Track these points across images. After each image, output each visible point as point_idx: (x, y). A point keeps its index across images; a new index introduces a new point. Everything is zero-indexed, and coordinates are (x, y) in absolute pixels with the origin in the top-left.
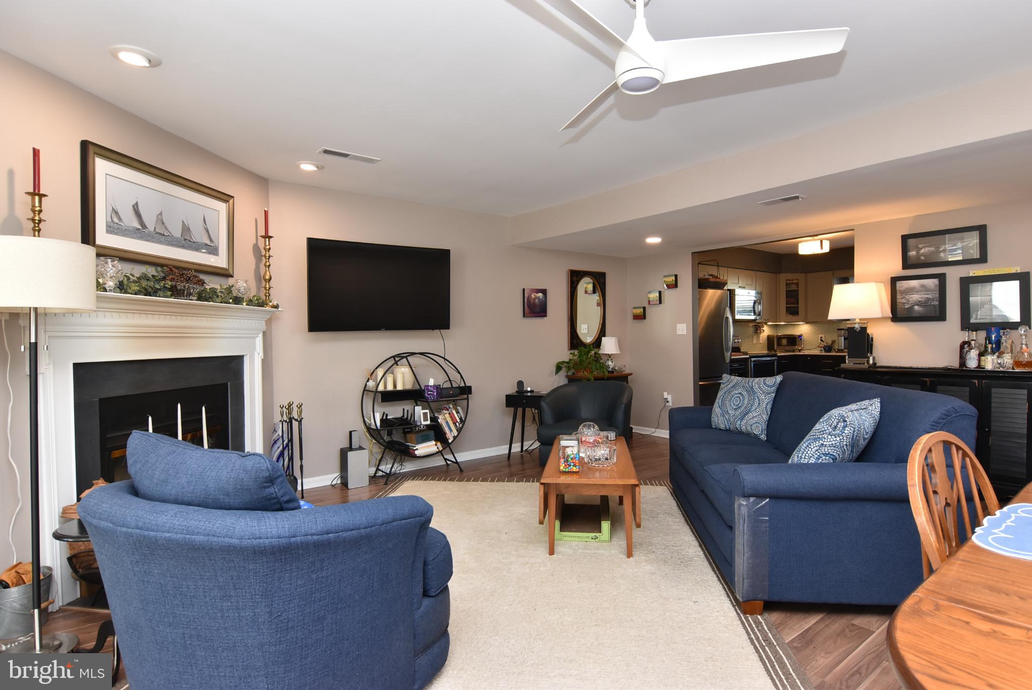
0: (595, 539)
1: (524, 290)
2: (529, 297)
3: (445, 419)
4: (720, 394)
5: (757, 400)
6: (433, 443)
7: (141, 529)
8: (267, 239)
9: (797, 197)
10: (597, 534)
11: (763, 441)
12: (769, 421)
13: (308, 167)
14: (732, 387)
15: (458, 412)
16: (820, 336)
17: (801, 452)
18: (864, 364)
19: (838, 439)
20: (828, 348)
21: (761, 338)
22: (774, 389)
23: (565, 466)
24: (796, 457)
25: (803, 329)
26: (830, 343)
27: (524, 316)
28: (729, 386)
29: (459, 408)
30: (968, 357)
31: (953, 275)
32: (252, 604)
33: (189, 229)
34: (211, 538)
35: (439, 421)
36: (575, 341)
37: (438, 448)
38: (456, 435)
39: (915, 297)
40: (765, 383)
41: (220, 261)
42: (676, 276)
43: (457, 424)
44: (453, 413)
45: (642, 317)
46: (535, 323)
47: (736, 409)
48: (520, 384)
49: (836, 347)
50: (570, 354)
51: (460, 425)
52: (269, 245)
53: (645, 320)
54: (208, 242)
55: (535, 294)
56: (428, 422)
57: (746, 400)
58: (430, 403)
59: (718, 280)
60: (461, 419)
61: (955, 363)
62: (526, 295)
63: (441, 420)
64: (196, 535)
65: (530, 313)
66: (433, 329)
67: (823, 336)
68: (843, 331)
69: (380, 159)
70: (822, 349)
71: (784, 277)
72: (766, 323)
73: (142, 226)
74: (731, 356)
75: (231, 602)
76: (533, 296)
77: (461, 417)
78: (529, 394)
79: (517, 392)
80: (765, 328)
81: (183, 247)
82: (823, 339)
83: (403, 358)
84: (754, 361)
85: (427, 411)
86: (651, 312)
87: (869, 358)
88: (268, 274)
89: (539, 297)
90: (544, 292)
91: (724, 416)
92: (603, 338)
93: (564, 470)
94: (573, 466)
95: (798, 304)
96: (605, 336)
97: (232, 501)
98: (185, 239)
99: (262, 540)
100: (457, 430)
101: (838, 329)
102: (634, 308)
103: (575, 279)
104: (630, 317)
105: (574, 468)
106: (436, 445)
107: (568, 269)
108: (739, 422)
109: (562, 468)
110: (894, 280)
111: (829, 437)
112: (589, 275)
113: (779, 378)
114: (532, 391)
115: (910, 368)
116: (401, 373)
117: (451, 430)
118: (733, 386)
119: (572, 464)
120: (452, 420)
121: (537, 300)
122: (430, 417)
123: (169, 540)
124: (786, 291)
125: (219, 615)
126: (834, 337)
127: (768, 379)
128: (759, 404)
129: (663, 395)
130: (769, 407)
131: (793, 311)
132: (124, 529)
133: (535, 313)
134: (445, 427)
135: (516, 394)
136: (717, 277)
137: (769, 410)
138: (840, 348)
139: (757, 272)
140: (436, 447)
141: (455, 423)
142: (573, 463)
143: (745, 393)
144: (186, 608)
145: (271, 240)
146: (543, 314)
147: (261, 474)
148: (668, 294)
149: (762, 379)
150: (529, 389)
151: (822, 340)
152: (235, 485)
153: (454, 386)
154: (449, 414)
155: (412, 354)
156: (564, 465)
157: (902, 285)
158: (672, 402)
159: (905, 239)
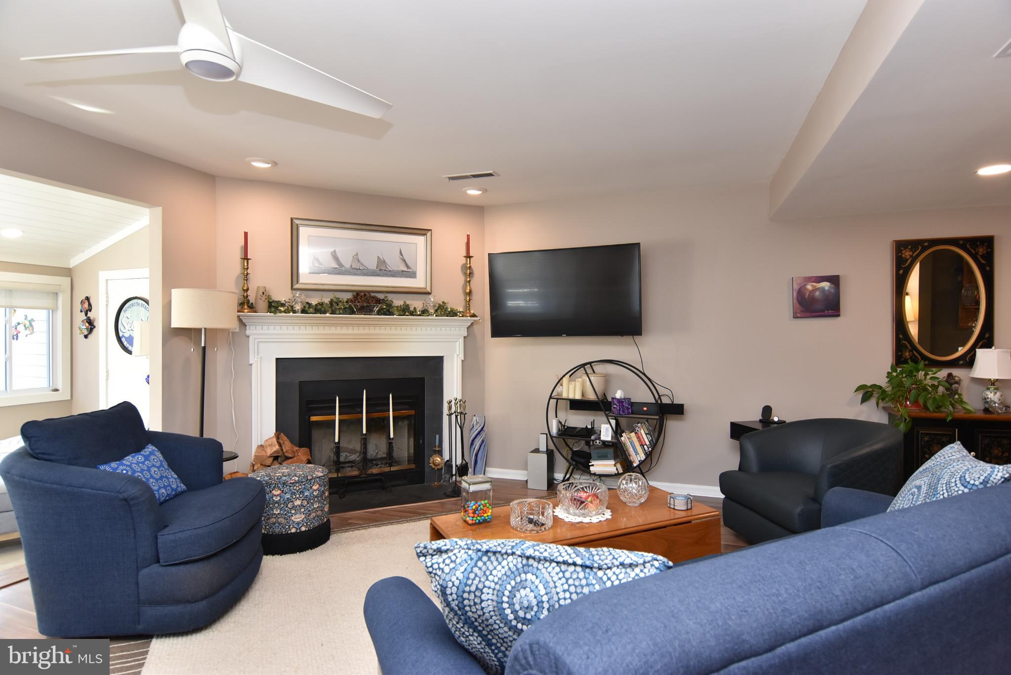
1: (793, 279)
2: (802, 288)
3: (631, 440)
6: (613, 462)
8: (468, 259)
15: (647, 433)
27: (795, 317)
29: (648, 428)
33: (384, 261)
35: (622, 439)
36: (908, 354)
37: (617, 469)
38: (642, 459)
41: (418, 282)
43: (645, 447)
44: (640, 433)
48: (767, 411)
51: (648, 449)
52: (470, 264)
54: (406, 269)
55: (814, 284)
56: (610, 439)
60: (651, 442)
62: (797, 287)
63: (625, 440)
65: (807, 312)
73: (339, 265)
76: (807, 288)
78: (775, 425)
79: (761, 421)
81: (378, 275)
88: (468, 288)
89: (823, 288)
90: (835, 280)
92: (979, 350)
98: (380, 270)
100: (645, 454)
106: (615, 465)
107: (891, 241)
117: (637, 453)
120: (639, 440)
121: (817, 293)
134: (628, 447)
140: (615, 468)
141: (642, 445)
145: (471, 259)
146: (831, 312)
154: (636, 434)
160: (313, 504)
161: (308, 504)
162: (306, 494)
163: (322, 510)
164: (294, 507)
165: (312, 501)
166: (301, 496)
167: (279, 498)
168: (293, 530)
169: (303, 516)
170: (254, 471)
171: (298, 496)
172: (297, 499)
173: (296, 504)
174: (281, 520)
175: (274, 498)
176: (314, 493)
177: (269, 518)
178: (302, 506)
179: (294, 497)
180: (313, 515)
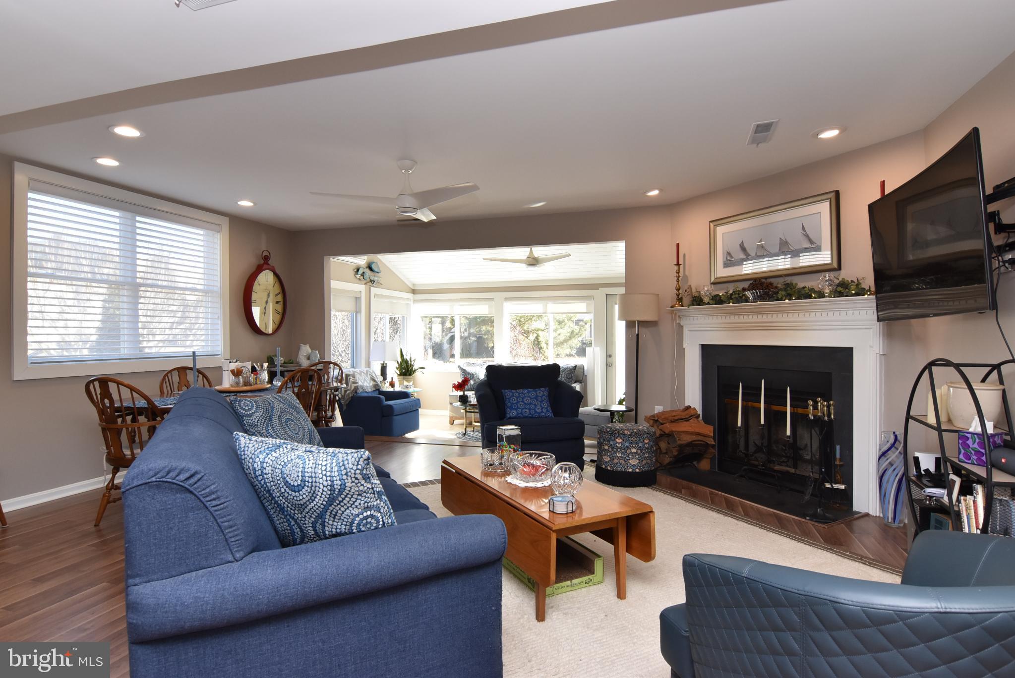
160: (644, 454)
161: (641, 452)
162: (640, 445)
163: (650, 460)
164: (631, 453)
165: (644, 451)
166: (636, 446)
167: (620, 445)
168: (630, 470)
169: (638, 461)
170: (612, 422)
171: (634, 445)
172: (633, 447)
173: (632, 451)
174: (622, 461)
175: (617, 445)
176: (646, 446)
177: (613, 459)
178: (637, 453)
179: (631, 446)
180: (644, 462)
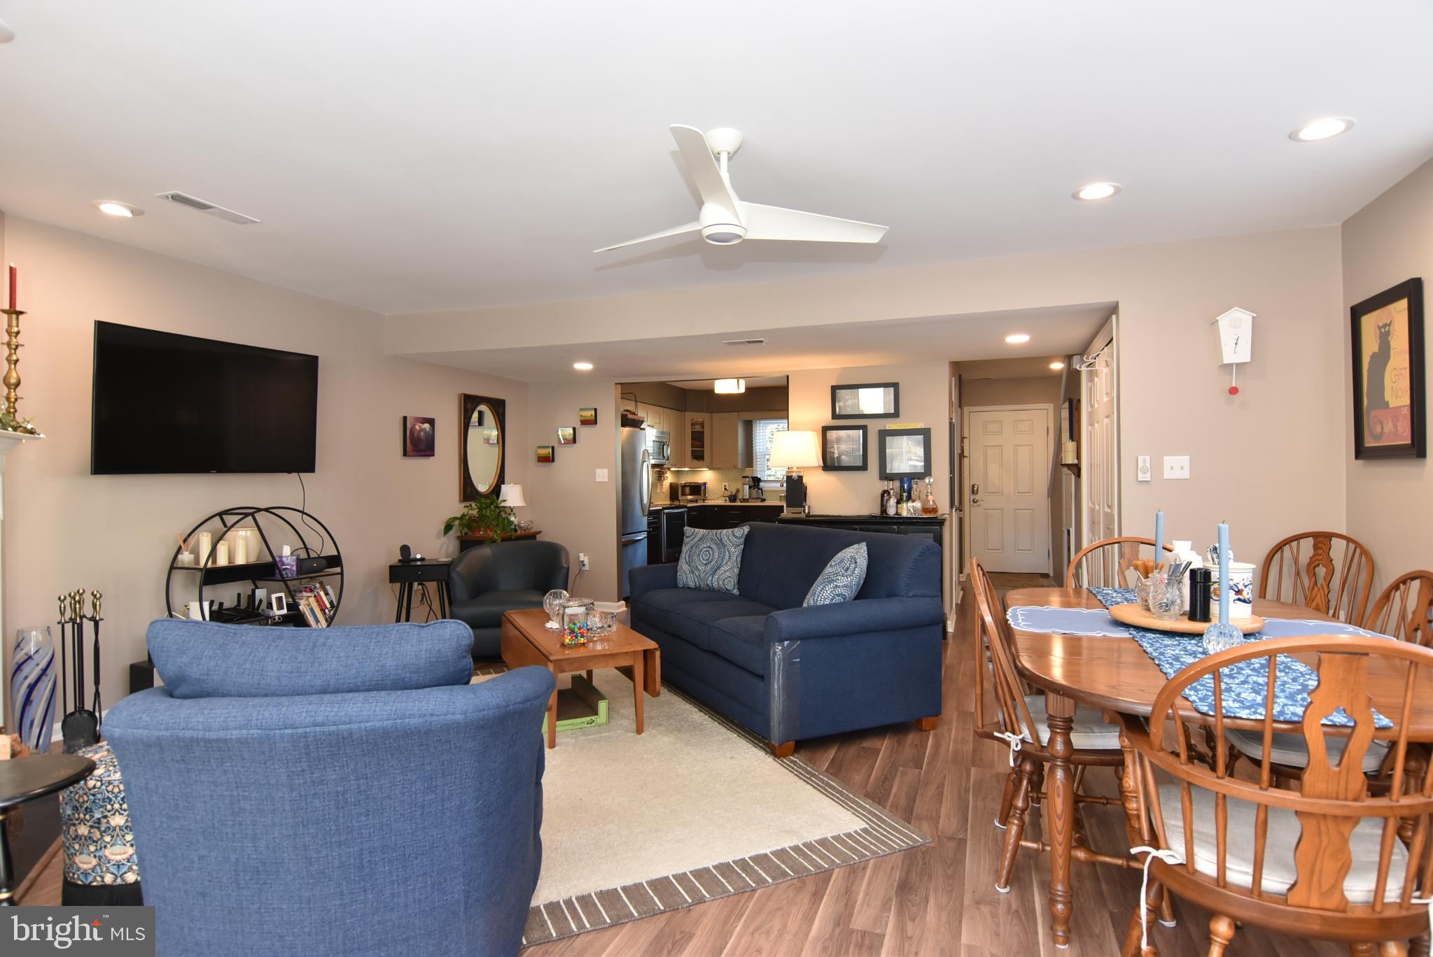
0: (591, 723)
1: (405, 418)
2: (413, 428)
3: (309, 605)
4: (685, 549)
5: (727, 553)
7: (323, 724)
8: (14, 316)
9: (762, 341)
10: (593, 718)
11: (735, 595)
12: (739, 575)
13: (114, 209)
14: (699, 541)
15: (327, 594)
16: (724, 484)
17: (816, 595)
18: (801, 513)
19: (849, 579)
20: (733, 498)
21: (664, 486)
22: (743, 540)
23: (572, 637)
24: (812, 600)
25: (706, 476)
26: (734, 493)
27: (405, 454)
28: (696, 540)
29: (328, 587)
30: (888, 505)
31: (874, 427)
32: (460, 791)
34: (429, 719)
35: (301, 608)
36: (468, 490)
39: (843, 447)
40: (734, 535)
42: (596, 410)
43: (327, 611)
44: (319, 595)
45: (548, 459)
46: (419, 464)
47: (706, 564)
48: (405, 550)
49: (740, 496)
50: (465, 507)
51: (330, 613)
52: (17, 326)
53: (554, 463)
55: (420, 425)
56: (284, 611)
57: (717, 553)
58: (288, 582)
59: (635, 417)
60: (331, 603)
61: (876, 511)
62: (409, 426)
63: (303, 607)
64: (409, 718)
65: (413, 450)
66: (289, 472)
67: (727, 484)
68: (747, 479)
69: (259, 221)
70: (727, 498)
71: (690, 416)
72: (669, 469)
74: (649, 507)
75: (436, 794)
76: (417, 427)
77: (332, 601)
78: (419, 563)
79: (402, 560)
80: (668, 475)
82: (727, 488)
83: (246, 515)
84: (667, 513)
85: (282, 595)
86: (563, 454)
87: (804, 507)
88: (15, 374)
89: (425, 429)
90: (431, 422)
91: (693, 573)
92: (502, 486)
93: (570, 643)
94: (581, 637)
95: (703, 447)
96: (504, 483)
97: (421, 679)
99: (486, 712)
100: (326, 620)
101: (743, 477)
102: (539, 447)
103: (469, 406)
104: (533, 459)
105: (582, 639)
107: (460, 393)
108: (710, 578)
109: (567, 641)
110: (825, 429)
111: (842, 578)
112: (487, 402)
113: (746, 529)
114: (422, 559)
115: (840, 516)
116: (243, 539)
117: (317, 621)
118: (701, 539)
119: (580, 635)
120: (319, 605)
121: (422, 433)
122: (287, 604)
123: (372, 730)
124: (692, 432)
125: (419, 813)
126: (738, 485)
127: (736, 529)
128: (730, 557)
129: (579, 556)
130: (739, 559)
131: (698, 456)
132: (289, 731)
133: (419, 451)
134: (308, 616)
135: (399, 564)
136: (634, 414)
137: (739, 562)
138: (745, 497)
139: (665, 409)
141: (323, 611)
142: (580, 633)
143: (714, 546)
144: (370, 817)
145: (19, 317)
146: (429, 453)
147: (463, 642)
148: (584, 432)
149: (730, 530)
150: (418, 556)
151: (725, 489)
152: (430, 658)
153: (312, 556)
154: (315, 596)
155: (259, 510)
156: (570, 637)
157: (832, 435)
158: (590, 565)
159: (834, 389)
